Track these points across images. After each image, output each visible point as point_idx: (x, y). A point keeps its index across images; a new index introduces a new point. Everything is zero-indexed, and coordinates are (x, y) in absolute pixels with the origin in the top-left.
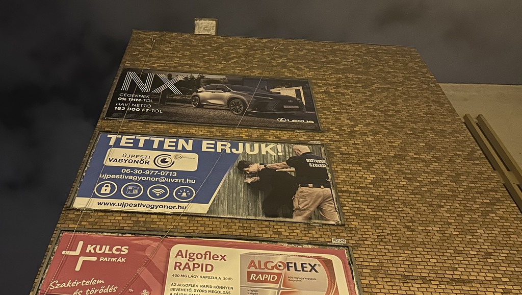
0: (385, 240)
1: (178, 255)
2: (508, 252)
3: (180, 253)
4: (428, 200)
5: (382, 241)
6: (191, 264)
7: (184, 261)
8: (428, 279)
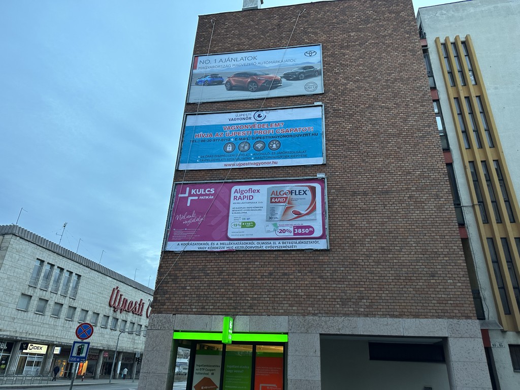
0: (347, 171)
1: (235, 192)
2: (422, 170)
3: (236, 191)
4: (382, 139)
5: (346, 172)
6: (242, 196)
7: (238, 195)
8: (367, 192)
